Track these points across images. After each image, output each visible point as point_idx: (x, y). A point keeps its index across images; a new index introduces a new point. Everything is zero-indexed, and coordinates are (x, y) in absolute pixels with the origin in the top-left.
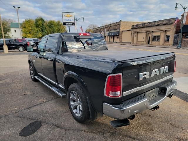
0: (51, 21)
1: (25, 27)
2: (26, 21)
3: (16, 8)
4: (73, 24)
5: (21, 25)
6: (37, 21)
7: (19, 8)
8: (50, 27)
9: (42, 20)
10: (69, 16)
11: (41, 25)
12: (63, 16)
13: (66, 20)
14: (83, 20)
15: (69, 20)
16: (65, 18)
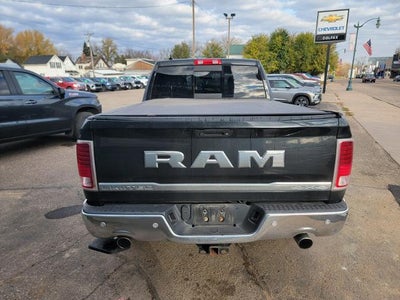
0: (302, 35)
1: (249, 53)
2: (254, 40)
3: (229, 16)
4: (342, 37)
5: (244, 47)
6: (274, 36)
7: (233, 15)
8: (296, 49)
9: (283, 34)
10: (334, 18)
11: (280, 45)
12: (320, 19)
13: (325, 29)
14: (378, 25)
15: (332, 29)
16: (322, 25)
